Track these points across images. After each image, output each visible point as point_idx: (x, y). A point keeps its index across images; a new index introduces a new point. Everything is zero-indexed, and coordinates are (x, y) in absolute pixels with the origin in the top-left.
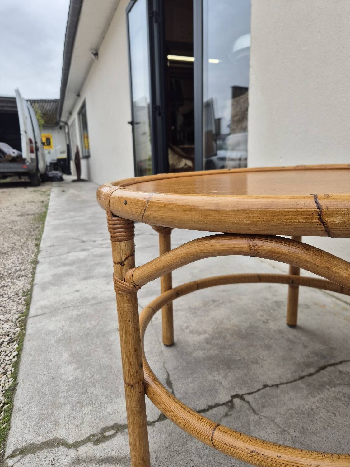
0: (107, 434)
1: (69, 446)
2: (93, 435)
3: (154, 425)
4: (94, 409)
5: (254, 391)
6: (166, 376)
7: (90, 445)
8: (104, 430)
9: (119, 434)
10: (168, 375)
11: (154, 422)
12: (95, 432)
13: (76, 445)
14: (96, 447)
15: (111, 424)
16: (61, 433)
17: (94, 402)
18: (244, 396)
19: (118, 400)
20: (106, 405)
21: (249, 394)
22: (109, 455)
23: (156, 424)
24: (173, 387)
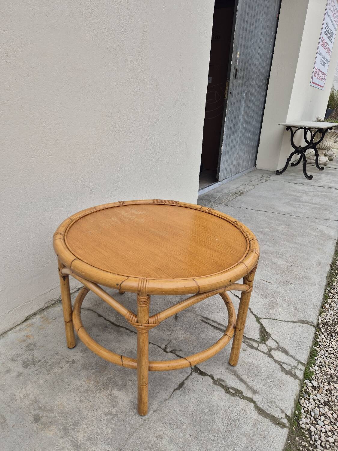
0: (234, 392)
1: (254, 403)
2: (240, 398)
3: (211, 375)
4: (230, 412)
5: (156, 346)
6: (177, 391)
7: (245, 394)
8: (233, 395)
9: (228, 386)
10: (175, 390)
11: (209, 376)
12: (238, 398)
13: (251, 400)
14: (243, 391)
15: (228, 395)
16: (255, 414)
17: (227, 417)
18: (163, 348)
19: (215, 404)
20: (223, 408)
21: (160, 347)
22: (239, 382)
23: (209, 374)
24: (182, 381)
